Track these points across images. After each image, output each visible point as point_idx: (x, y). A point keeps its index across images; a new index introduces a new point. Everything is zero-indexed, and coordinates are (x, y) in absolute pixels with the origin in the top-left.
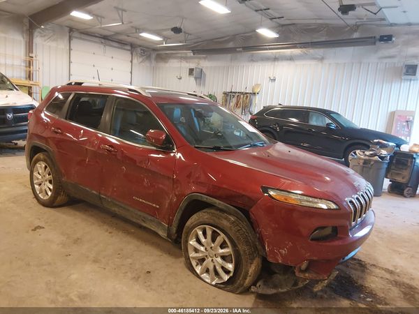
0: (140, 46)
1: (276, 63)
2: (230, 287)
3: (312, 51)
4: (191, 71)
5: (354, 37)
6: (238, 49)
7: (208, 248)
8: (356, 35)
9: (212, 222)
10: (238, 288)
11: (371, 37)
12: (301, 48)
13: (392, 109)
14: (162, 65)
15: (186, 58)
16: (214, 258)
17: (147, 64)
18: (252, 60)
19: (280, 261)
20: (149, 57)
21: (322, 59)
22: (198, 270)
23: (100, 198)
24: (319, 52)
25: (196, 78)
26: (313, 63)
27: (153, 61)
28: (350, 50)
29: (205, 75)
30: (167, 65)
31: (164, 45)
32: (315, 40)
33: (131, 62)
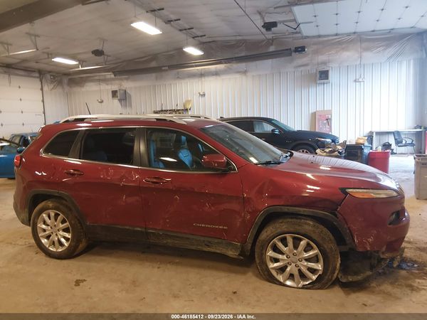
0: (50, 72)
1: (203, 79)
2: (317, 285)
3: (235, 66)
4: (114, 93)
5: (271, 50)
6: (163, 68)
7: (291, 255)
8: (272, 49)
9: (292, 229)
10: (327, 283)
11: (287, 50)
12: (226, 63)
13: (312, 110)
14: (77, 89)
15: (105, 81)
16: (299, 263)
17: (59, 90)
18: (179, 77)
19: (369, 249)
20: (60, 83)
21: (245, 72)
22: (280, 278)
23: (147, 234)
24: (242, 66)
25: (120, 100)
26: (238, 76)
27: (65, 86)
28: (269, 63)
29: (130, 96)
30: (83, 89)
31: (81, 69)
32: (237, 56)
33: (42, 89)
